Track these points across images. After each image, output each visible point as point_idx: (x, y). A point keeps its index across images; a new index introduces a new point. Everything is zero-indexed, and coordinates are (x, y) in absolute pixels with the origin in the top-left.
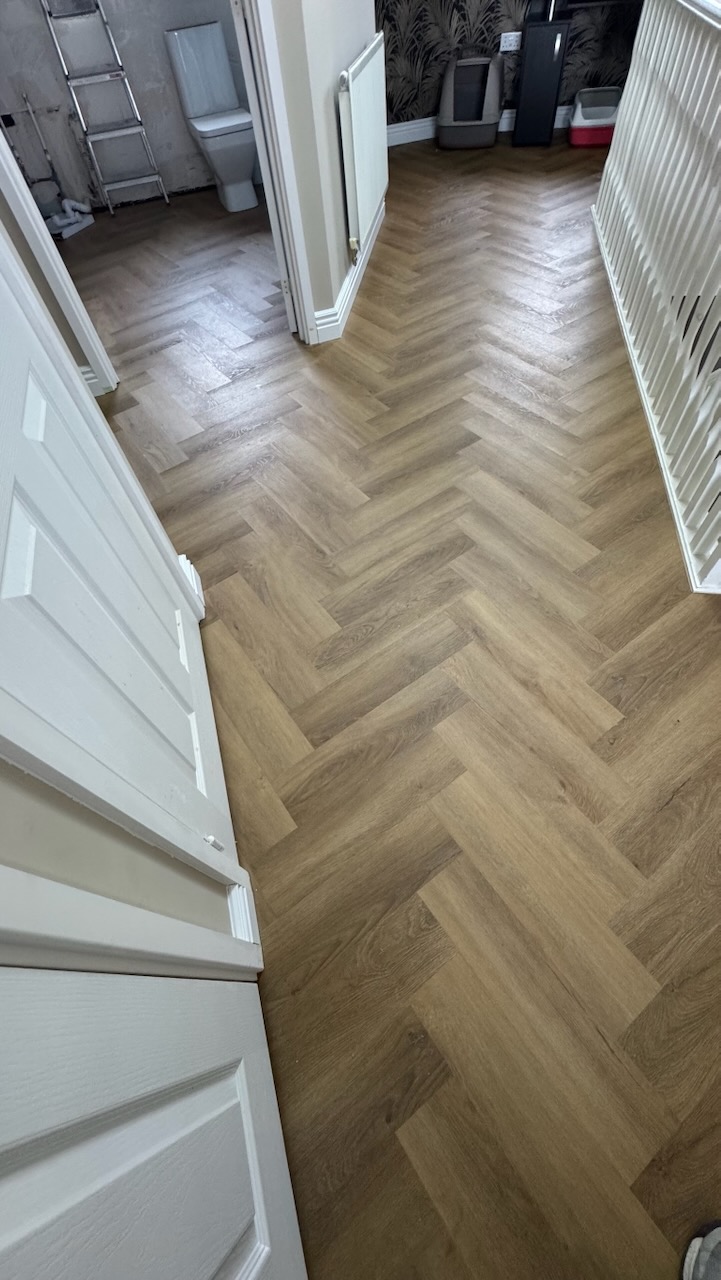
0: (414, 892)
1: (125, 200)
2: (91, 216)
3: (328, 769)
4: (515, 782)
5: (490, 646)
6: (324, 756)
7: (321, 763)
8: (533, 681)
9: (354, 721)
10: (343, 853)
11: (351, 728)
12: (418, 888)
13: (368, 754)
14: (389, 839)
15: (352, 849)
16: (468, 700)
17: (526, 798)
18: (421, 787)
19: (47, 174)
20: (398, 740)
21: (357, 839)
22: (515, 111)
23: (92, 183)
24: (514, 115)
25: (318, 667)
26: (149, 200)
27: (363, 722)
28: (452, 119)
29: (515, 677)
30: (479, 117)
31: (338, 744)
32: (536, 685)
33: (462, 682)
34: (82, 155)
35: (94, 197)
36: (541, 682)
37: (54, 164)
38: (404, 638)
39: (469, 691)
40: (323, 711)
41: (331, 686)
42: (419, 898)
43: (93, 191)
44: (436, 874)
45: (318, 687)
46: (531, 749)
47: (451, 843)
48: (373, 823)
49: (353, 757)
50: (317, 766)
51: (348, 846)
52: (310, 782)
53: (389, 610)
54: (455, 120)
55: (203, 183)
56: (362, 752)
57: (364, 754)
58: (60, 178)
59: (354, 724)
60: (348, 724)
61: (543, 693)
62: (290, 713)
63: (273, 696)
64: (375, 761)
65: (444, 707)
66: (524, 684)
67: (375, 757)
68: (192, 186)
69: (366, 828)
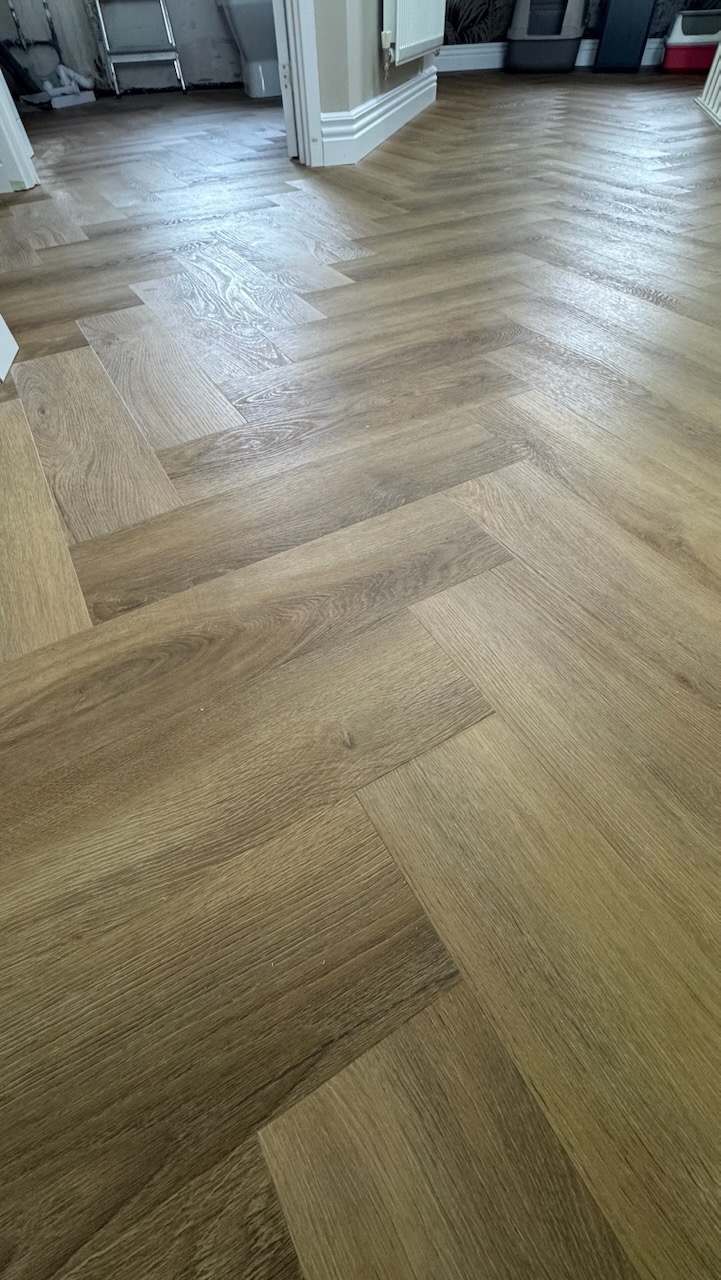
0: (249, 1129)
1: (137, 87)
2: (92, 93)
3: (107, 675)
4: (640, 760)
5: (563, 470)
6: (114, 642)
7: (94, 657)
8: (671, 536)
9: (216, 575)
10: (47, 925)
11: (202, 588)
12: (264, 1118)
13: (223, 651)
14: (210, 897)
15: (80, 913)
16: (505, 558)
17: (679, 812)
18: (351, 745)
19: (45, 37)
20: (313, 625)
21: (108, 882)
22: (597, 41)
23: (100, 58)
24: (596, 46)
25: (173, 476)
26: (164, 90)
27: (238, 579)
28: (525, 31)
29: (624, 524)
30: (558, 31)
31: (161, 619)
32: (679, 544)
33: (494, 525)
34: (90, 20)
35: (101, 76)
36: (692, 540)
37: (55, 25)
38: (374, 445)
39: (511, 543)
40: (149, 551)
41: (188, 508)
42: (259, 1163)
43: (100, 67)
44: (350, 1057)
45: (157, 509)
46: (683, 680)
47: (421, 937)
48: (181, 836)
49: (185, 649)
50: (80, 664)
51: (75, 899)
52: (45, 700)
53: (352, 405)
54: (530, 32)
55: (229, 79)
56: (211, 641)
57: (215, 648)
58: (61, 45)
59: (214, 582)
60: (196, 581)
61: (697, 561)
62: (71, 550)
63: (52, 516)
64: (238, 667)
65: (446, 567)
66: (650, 539)
67: (242, 656)
68: (216, 80)
69: (152, 849)
